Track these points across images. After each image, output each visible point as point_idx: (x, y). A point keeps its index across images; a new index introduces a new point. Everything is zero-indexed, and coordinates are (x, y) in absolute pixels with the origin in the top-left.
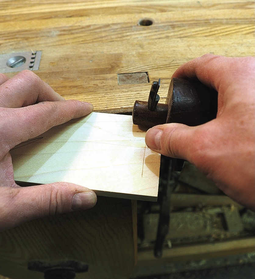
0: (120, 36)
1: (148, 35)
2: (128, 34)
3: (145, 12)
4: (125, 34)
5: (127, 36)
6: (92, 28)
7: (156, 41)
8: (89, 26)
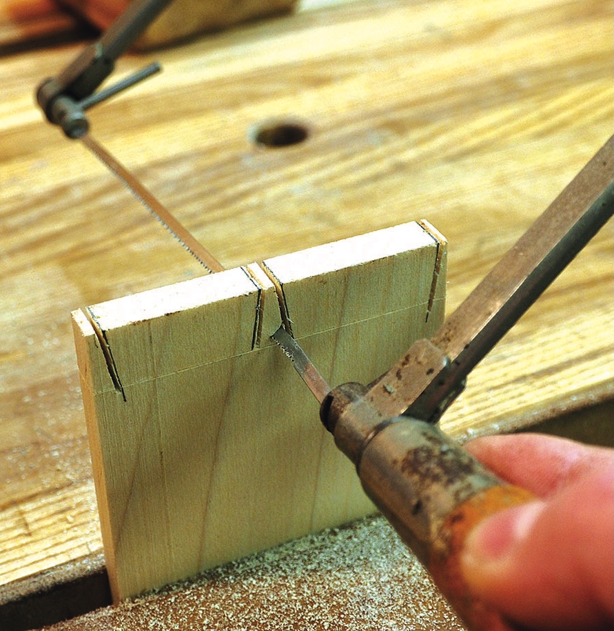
0: (214, 200)
1: (322, 174)
2: (242, 187)
3: (254, 98)
4: (230, 192)
5: (244, 194)
6: (78, 194)
7: (369, 188)
8: (62, 191)
